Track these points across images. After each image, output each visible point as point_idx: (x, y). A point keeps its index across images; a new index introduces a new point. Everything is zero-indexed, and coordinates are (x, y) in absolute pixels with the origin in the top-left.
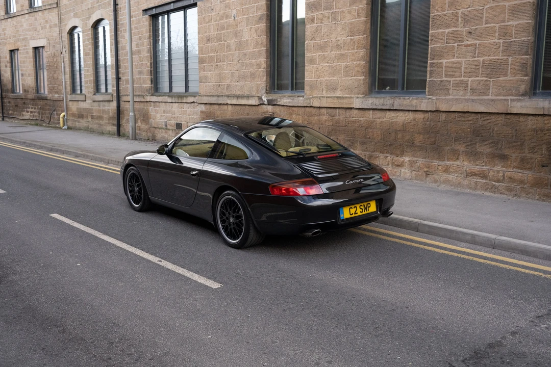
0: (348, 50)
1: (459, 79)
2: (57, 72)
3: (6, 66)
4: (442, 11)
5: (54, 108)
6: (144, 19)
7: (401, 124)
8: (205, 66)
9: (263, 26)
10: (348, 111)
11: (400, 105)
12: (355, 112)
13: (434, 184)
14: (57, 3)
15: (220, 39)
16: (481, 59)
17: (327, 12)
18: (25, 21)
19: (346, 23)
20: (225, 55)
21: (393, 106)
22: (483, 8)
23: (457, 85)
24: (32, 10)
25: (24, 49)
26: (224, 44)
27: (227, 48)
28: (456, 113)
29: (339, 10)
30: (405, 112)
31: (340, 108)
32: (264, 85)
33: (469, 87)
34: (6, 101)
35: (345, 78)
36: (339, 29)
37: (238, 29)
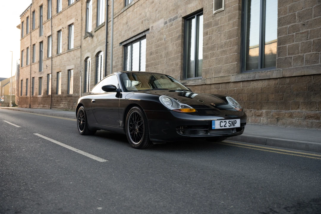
0: (227, 47)
1: (298, 55)
2: (78, 82)
3: (55, 81)
4: (285, 14)
5: (75, 101)
6: (120, 48)
7: (260, 89)
8: (148, 69)
9: (180, 41)
10: (227, 84)
11: (259, 76)
12: (232, 85)
13: (282, 126)
14: (81, 46)
15: (157, 53)
16: (312, 40)
17: (215, 27)
18: (65, 57)
19: (226, 32)
20: (159, 61)
21: (255, 77)
22: (312, 7)
23: (296, 59)
24: (69, 51)
25: (64, 71)
26: (159, 55)
27: (160, 57)
28: (296, 78)
29: (222, 25)
30: (262, 81)
31: (222, 83)
32: (179, 75)
33: (305, 59)
34: (53, 98)
35: (225, 65)
36: (222, 36)
37: (166, 45)
